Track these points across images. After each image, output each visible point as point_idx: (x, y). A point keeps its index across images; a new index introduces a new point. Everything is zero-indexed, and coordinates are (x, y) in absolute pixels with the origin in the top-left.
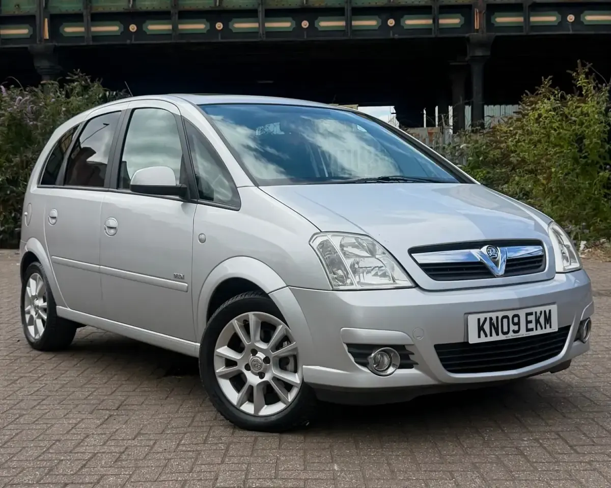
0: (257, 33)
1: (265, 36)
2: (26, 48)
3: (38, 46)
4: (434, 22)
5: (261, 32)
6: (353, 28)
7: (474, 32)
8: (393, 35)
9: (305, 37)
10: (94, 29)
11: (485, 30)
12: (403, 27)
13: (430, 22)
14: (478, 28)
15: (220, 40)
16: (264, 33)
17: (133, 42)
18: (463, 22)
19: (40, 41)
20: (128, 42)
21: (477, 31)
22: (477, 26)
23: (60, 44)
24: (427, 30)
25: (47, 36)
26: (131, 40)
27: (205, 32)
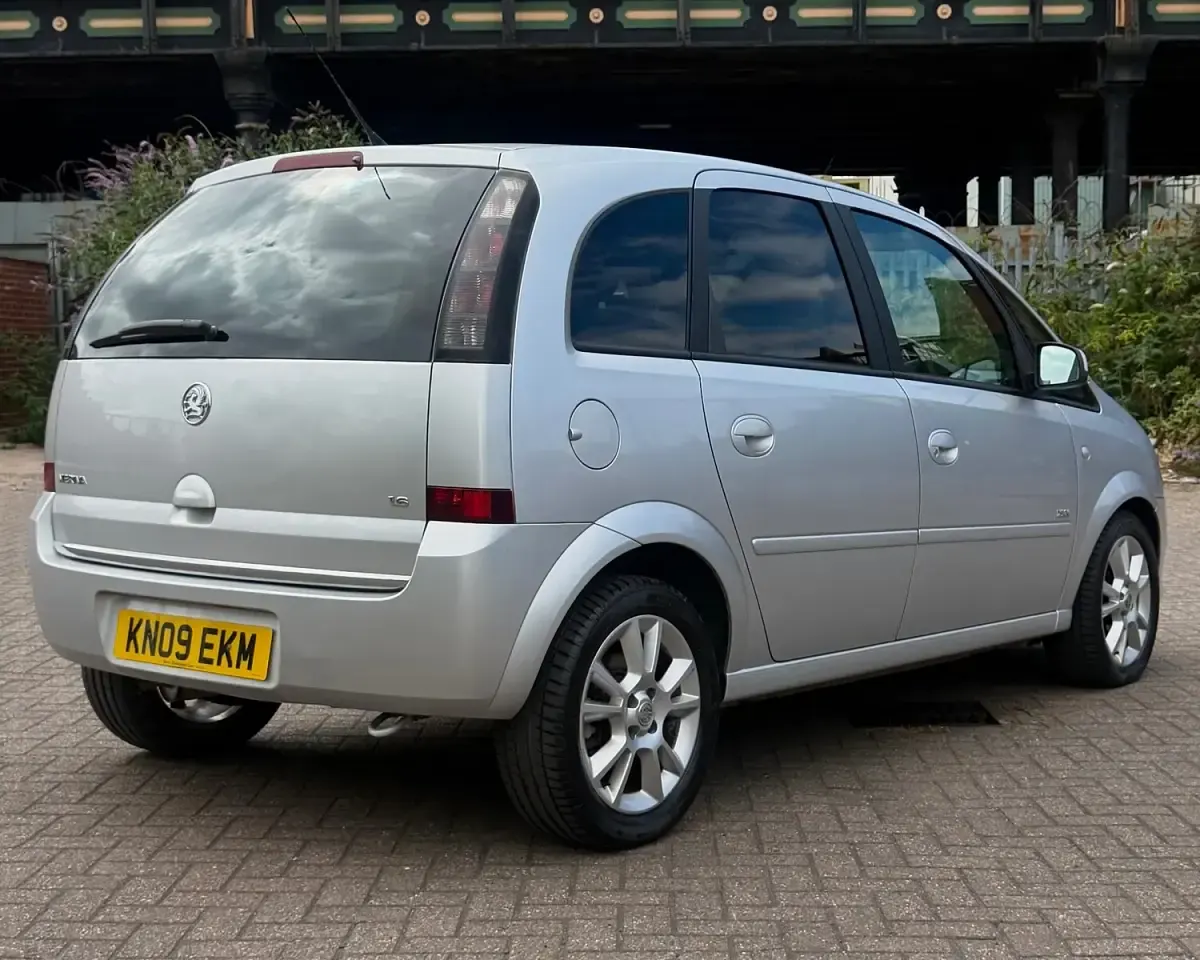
0: (673, 30)
1: (689, 36)
2: (211, 56)
3: (233, 54)
4: (1033, 11)
5: (682, 28)
6: (869, 23)
7: (1114, 33)
8: (949, 36)
9: (770, 40)
10: (345, 19)
11: (1137, 29)
12: (968, 20)
13: (1025, 10)
14: (1122, 24)
15: (597, 44)
16: (688, 30)
17: (423, 46)
18: (1090, 13)
19: (239, 42)
20: (414, 46)
21: (1121, 30)
22: (1120, 20)
23: (277, 50)
24: (1020, 27)
25: (251, 33)
26: (419, 42)
27: (567, 27)
